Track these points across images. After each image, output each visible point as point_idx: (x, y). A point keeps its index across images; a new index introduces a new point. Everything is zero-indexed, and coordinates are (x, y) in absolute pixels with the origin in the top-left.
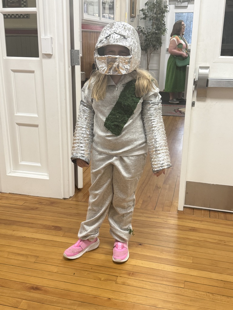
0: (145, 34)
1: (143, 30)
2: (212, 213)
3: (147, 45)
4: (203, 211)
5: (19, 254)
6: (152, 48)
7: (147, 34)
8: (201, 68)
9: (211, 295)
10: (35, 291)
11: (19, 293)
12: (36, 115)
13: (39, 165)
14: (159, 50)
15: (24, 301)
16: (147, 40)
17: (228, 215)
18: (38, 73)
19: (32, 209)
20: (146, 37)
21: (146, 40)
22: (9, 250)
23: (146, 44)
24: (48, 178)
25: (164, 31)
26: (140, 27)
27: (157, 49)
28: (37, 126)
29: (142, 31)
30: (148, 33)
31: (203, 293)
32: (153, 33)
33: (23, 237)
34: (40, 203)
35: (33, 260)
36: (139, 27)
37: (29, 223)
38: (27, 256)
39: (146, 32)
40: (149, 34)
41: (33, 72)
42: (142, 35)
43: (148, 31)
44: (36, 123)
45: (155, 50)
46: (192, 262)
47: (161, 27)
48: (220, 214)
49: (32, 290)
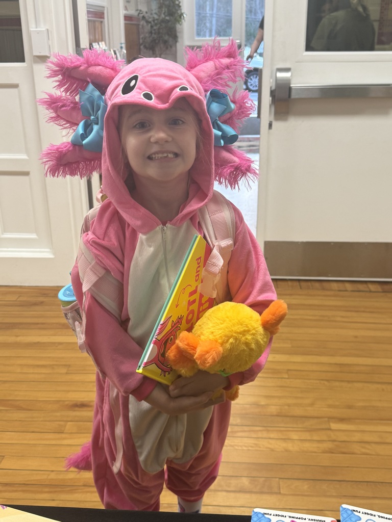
0: (150, 22)
1: (146, 15)
2: (303, 284)
3: (154, 40)
4: (290, 283)
5: (38, 366)
6: (162, 45)
7: (152, 23)
8: (280, 70)
9: (326, 383)
10: (81, 409)
11: (58, 414)
12: (24, 157)
13: (34, 236)
14: (174, 48)
15: (69, 423)
16: (153, 32)
17: (325, 284)
18: (24, 87)
19: (35, 304)
20: (152, 27)
21: (151, 33)
22: (19, 362)
23: (151, 38)
24: (51, 256)
25: (180, 17)
26: (141, 11)
27: (171, 47)
28: (27, 174)
29: (144, 17)
30: (154, 21)
31: (315, 382)
32: (163, 21)
33: (35, 343)
34: (45, 295)
35: (64, 370)
36: (138, 11)
37: (38, 324)
38: (52, 367)
39: (150, 20)
40: (156, 21)
41: (15, 86)
42: (145, 24)
43: (154, 18)
44: (25, 170)
45: (167, 48)
46: (290, 346)
47: (174, 10)
48: (313, 283)
49: (77, 409)
